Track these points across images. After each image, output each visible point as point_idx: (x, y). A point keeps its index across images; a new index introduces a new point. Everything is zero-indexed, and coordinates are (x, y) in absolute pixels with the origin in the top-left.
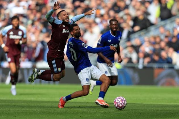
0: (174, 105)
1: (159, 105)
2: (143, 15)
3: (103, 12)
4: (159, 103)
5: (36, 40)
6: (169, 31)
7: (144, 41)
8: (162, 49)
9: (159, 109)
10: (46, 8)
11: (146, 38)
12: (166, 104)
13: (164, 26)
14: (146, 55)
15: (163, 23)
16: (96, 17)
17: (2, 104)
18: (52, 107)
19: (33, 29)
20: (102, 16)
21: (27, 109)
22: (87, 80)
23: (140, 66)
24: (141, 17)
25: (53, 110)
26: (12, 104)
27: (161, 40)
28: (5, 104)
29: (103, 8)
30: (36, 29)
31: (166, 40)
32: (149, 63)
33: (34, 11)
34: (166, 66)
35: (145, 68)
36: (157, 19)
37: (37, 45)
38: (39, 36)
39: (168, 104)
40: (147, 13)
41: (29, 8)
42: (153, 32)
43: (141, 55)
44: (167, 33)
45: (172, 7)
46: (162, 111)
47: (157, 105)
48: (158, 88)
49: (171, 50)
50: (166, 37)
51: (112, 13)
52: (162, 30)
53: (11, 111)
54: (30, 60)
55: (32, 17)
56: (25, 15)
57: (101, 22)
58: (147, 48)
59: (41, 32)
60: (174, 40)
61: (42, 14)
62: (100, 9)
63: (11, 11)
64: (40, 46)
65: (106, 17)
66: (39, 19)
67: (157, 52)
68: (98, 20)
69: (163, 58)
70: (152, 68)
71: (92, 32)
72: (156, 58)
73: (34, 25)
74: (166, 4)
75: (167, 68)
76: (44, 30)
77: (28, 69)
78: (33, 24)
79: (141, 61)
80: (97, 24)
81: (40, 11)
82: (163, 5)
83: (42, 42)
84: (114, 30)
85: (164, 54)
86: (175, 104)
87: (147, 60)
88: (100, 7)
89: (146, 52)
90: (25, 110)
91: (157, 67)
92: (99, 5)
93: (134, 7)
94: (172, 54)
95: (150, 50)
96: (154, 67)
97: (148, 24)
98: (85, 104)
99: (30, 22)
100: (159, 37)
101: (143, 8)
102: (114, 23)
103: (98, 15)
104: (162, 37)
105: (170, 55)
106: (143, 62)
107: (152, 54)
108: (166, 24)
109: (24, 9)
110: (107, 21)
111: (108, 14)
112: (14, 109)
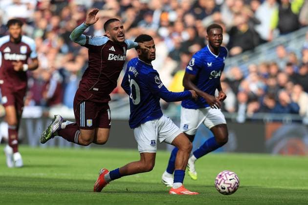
0: (301, 190)
1: (275, 189)
2: (246, 23)
3: (173, 16)
4: (274, 187)
5: (50, 66)
6: (293, 53)
7: (249, 72)
8: (281, 87)
9: (275, 196)
10: (70, 8)
11: (252, 67)
12: (286, 187)
13: (284, 45)
14: (252, 98)
15: (283, 39)
16: (160, 25)
18: (77, 190)
19: (44, 47)
20: (171, 24)
21: (31, 194)
22: (152, 143)
23: (241, 118)
24: (243, 28)
25: (79, 196)
26: (4, 184)
27: (279, 71)
29: (174, 10)
30: (50, 46)
31: (289, 70)
32: (256, 112)
33: (47, 13)
34: (288, 118)
35: (248, 120)
36: (272, 31)
37: (51, 76)
38: (55, 59)
39: (291, 188)
40: (254, 21)
41: (38, 7)
42: (265, 55)
43: (242, 97)
44: (290, 58)
45: (300, 9)
46: (279, 201)
47: (270, 189)
48: (273, 158)
49: (297, 89)
50: (289, 64)
51: (190, 19)
52: (281, 51)
53: (3, 196)
54: (38, 104)
55: (43, 24)
56: (31, 21)
57: (170, 36)
58: (253, 85)
59: (60, 51)
60: (303, 71)
61: (62, 19)
62: (168, 12)
64: (57, 77)
65: (179, 26)
66: (57, 29)
67: (271, 92)
68: (164, 32)
69: (283, 103)
70: (261, 122)
72: (270, 103)
73: (46, 40)
74: (290, 5)
75: (289, 121)
76: (65, 49)
77: (34, 120)
78: (44, 38)
79: (242, 108)
80: (162, 39)
81: (57, 13)
82: (285, 6)
83: (61, 71)
84: (217, 44)
85: (284, 96)
86: (303, 188)
87: (253, 106)
88: (168, 8)
89: (252, 92)
90: (26, 195)
91: (270, 120)
92: (167, 4)
93: (230, 8)
94: (299, 96)
95: (259, 89)
96: (266, 120)
97: (255, 40)
98: (138, 186)
99: (39, 33)
100: (275, 64)
101: (246, 11)
102: (215, 32)
103: (164, 23)
104: (282, 65)
105: (295, 98)
106: (246, 111)
107: (263, 96)
108: (288, 42)
109: (28, 9)
110: (180, 34)
111: (183, 21)
112: (6, 193)
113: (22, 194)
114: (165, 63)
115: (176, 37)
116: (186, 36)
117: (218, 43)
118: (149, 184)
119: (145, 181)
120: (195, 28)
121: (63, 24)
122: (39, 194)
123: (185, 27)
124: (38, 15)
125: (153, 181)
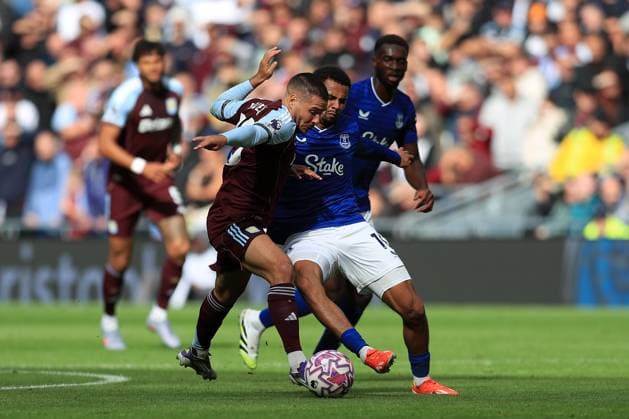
3: (557, 11)
16: (528, 32)
17: (157, 387)
20: (552, 27)
21: (257, 407)
26: (197, 387)
28: (167, 386)
33: (281, 13)
51: (592, 16)
55: (272, 35)
56: (247, 30)
57: (552, 55)
61: (313, 25)
63: (189, 13)
65: (569, 32)
66: (302, 45)
68: (537, 46)
71: (512, 96)
80: (532, 61)
81: (301, 12)
84: (391, 79)
90: (246, 409)
103: (536, 27)
110: (572, 50)
111: (578, 20)
112: (202, 407)
113: (237, 409)
114: (541, 114)
115: (564, 56)
116: (585, 53)
117: (395, 76)
118: (512, 378)
119: (504, 374)
120: (605, 36)
121: (316, 35)
122: (274, 408)
123: (583, 33)
124: (261, 18)
125: (521, 373)
